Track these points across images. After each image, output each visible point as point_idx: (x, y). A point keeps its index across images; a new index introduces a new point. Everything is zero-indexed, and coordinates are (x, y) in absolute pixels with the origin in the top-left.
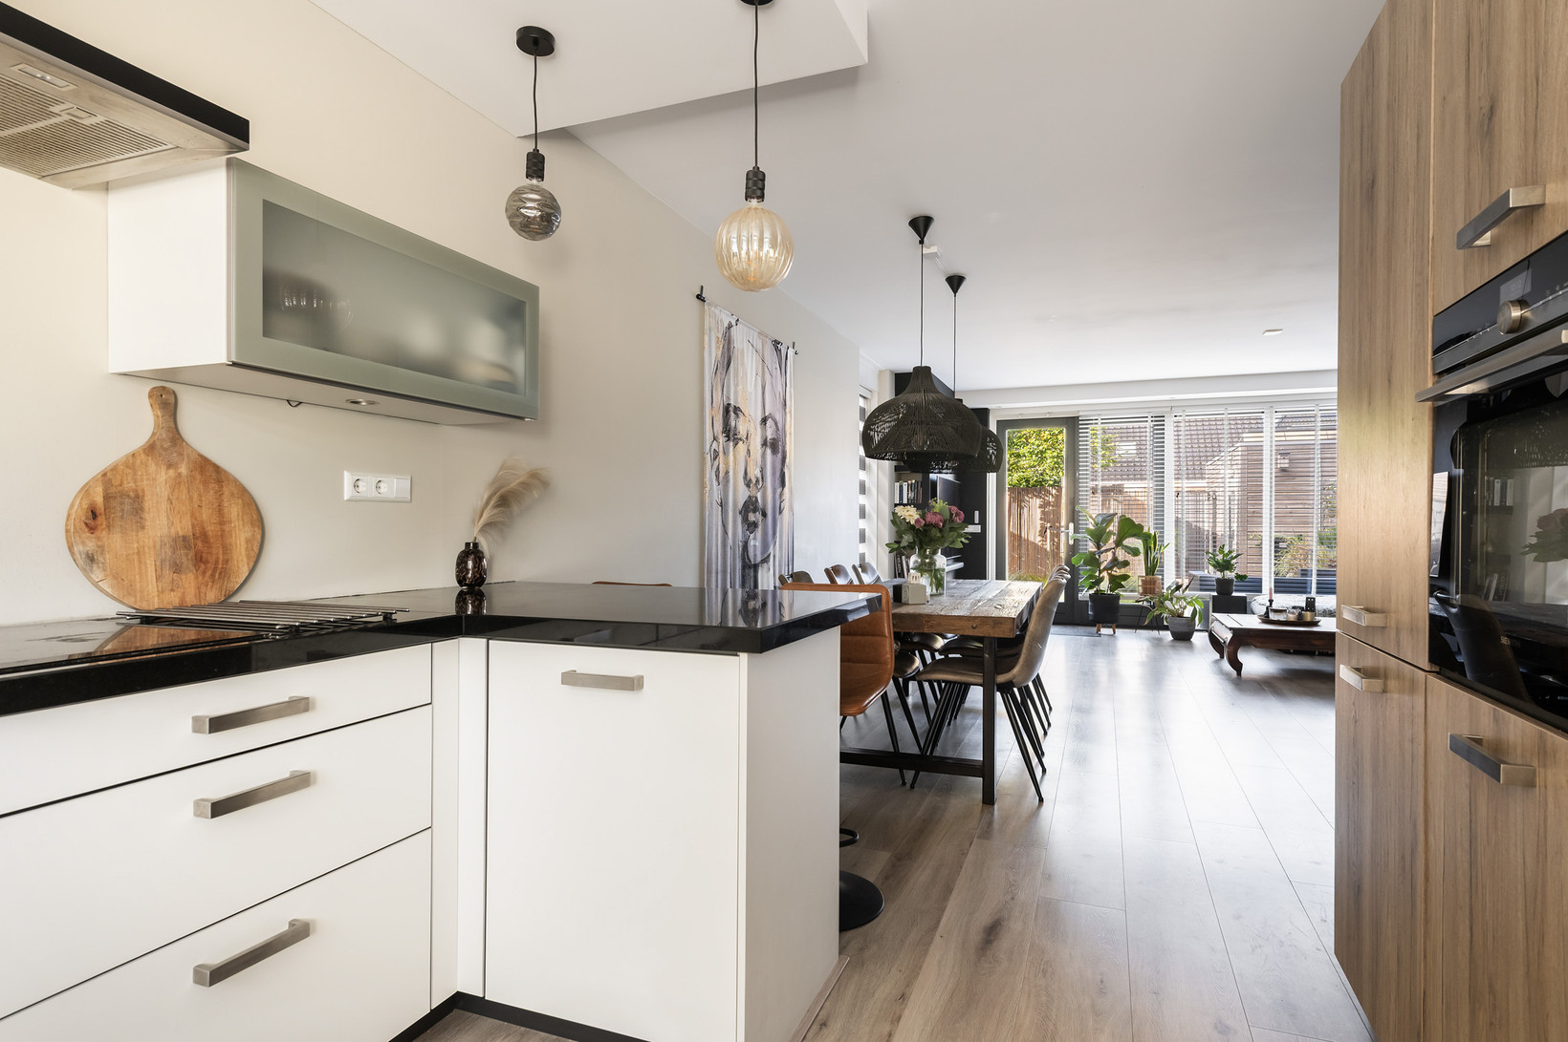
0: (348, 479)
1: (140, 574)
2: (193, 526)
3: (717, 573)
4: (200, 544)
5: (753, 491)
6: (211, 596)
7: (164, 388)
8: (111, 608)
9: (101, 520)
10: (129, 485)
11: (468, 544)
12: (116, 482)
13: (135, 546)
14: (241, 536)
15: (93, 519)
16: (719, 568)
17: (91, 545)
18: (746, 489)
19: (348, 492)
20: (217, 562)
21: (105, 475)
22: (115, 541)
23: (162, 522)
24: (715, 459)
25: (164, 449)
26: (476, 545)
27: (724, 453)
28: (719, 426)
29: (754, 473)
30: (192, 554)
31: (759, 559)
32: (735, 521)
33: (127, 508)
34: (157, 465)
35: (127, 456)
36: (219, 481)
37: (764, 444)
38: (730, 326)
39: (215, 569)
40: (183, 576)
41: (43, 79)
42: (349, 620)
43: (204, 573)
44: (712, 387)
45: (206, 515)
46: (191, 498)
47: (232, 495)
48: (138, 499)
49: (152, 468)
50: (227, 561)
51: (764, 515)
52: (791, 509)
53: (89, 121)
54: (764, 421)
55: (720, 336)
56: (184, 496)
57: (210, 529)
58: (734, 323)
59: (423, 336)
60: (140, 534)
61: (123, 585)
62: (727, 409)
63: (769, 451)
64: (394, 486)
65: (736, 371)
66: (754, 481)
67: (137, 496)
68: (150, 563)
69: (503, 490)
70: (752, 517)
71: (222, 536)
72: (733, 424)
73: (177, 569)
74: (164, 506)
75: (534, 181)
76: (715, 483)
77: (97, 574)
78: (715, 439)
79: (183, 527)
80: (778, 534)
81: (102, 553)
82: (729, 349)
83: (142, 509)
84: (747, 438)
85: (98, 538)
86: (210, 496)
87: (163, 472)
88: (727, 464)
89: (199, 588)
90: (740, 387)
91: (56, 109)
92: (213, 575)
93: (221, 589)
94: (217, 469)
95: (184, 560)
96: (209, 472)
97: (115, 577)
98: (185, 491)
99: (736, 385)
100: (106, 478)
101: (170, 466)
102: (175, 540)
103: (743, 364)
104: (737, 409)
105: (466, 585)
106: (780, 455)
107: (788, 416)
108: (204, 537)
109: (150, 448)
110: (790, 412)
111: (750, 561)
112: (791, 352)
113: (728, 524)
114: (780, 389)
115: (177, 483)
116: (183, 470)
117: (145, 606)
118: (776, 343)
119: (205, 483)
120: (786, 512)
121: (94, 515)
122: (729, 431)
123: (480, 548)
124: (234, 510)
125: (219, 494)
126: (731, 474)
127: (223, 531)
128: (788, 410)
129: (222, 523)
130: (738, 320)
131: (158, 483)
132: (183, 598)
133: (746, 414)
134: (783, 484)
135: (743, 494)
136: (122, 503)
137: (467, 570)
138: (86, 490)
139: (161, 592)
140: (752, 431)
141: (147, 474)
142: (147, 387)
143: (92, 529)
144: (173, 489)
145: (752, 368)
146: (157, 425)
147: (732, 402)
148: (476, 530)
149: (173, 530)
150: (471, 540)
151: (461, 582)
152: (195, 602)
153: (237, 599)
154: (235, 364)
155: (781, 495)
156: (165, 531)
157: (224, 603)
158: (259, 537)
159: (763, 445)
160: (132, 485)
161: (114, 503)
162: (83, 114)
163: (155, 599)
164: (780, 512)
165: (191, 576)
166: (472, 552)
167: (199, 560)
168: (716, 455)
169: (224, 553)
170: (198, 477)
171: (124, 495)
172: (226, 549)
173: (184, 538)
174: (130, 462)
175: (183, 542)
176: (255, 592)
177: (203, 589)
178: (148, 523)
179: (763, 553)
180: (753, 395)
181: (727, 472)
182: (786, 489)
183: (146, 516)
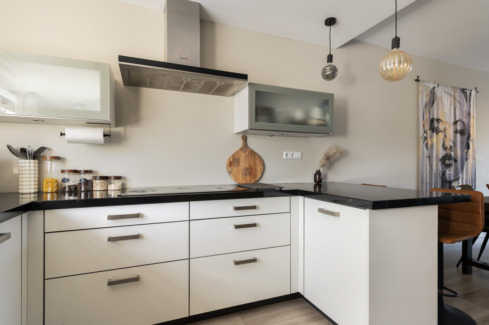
0: (285, 153)
1: (239, 176)
2: (249, 165)
3: (427, 184)
4: (250, 169)
5: (448, 152)
6: (253, 181)
7: (244, 135)
8: (234, 183)
9: (232, 164)
10: (237, 157)
11: (317, 171)
12: (235, 156)
13: (238, 170)
14: (259, 168)
15: (231, 164)
16: (428, 181)
17: (230, 170)
18: (444, 151)
19: (285, 157)
20: (254, 174)
21: (233, 155)
22: (234, 169)
23: (243, 165)
24: (425, 140)
25: (244, 149)
26: (319, 171)
27: (431, 137)
28: (427, 127)
29: (449, 144)
30: (249, 172)
31: (452, 178)
32: (437, 164)
33: (237, 162)
34: (242, 152)
35: (237, 151)
36: (255, 155)
37: (456, 132)
38: (434, 88)
39: (253, 175)
40: (247, 177)
41: (212, 79)
42: (273, 188)
43: (251, 176)
44: (424, 113)
45: (252, 163)
46: (249, 159)
47: (257, 158)
48: (239, 160)
49: (241, 153)
50: (256, 173)
51: (456, 161)
52: (474, 158)
53: (222, 84)
54: (455, 123)
55: (428, 93)
56: (247, 159)
57: (252, 166)
58: (436, 86)
59: (299, 115)
60: (239, 167)
61: (236, 179)
62: (432, 121)
63: (458, 135)
64: (297, 155)
65: (438, 106)
66: (449, 147)
67: (239, 159)
68: (241, 173)
69: (328, 155)
70: (447, 162)
71: (255, 168)
72: (436, 125)
73: (246, 175)
74: (244, 161)
75: (330, 63)
76: (425, 149)
77: (231, 176)
78: (425, 132)
79: (247, 166)
80: (465, 169)
81: (232, 171)
82: (433, 97)
83: (239, 162)
84: (444, 130)
85: (231, 168)
86: (253, 159)
87: (244, 154)
88: (432, 142)
89: (250, 179)
90: (440, 111)
91: (217, 83)
92: (253, 177)
93: (254, 180)
94: (254, 152)
95: (247, 173)
96: (253, 153)
97: (234, 176)
98: (248, 158)
99: (438, 110)
100: (233, 156)
101: (245, 152)
102: (245, 169)
103: (442, 102)
104: (438, 120)
105: (316, 182)
106: (466, 136)
107: (472, 120)
108: (251, 168)
109: (241, 149)
110: (473, 117)
111: (446, 180)
112: (473, 92)
113: (433, 165)
114: (466, 108)
115: (246, 156)
116: (247, 153)
117: (239, 183)
118: (463, 91)
119: (252, 156)
120: (470, 160)
121: (231, 163)
122: (433, 128)
123: (320, 172)
124: (258, 162)
125: (255, 158)
126: (435, 145)
127: (255, 167)
128: (471, 116)
129: (255, 165)
130: (439, 85)
131: (242, 156)
132: (247, 182)
133: (444, 120)
134: (468, 147)
135: (442, 153)
136: (236, 161)
137: (316, 178)
138: (230, 158)
139: (243, 180)
140: (447, 127)
141: (240, 154)
142: (241, 136)
143: (230, 166)
144: (245, 157)
145: (447, 102)
146: (243, 144)
147: (435, 117)
148: (319, 167)
149: (245, 167)
150: (318, 170)
151: (315, 181)
152: (249, 183)
153: (258, 183)
154: (250, 129)
155: (467, 153)
156: (244, 167)
157: (256, 183)
158: (263, 168)
159: (454, 133)
160: (238, 157)
161: (234, 161)
162: (221, 83)
163: (242, 181)
164: (467, 160)
165: (248, 177)
166: (318, 173)
167: (250, 173)
168: (426, 138)
169: (255, 172)
170: (250, 154)
171: (236, 159)
172: (256, 171)
173: (247, 168)
174: (237, 152)
175: (247, 169)
176: (263, 181)
177: (251, 180)
178: (240, 165)
179: (455, 176)
180: (448, 114)
181: (432, 145)
182: (471, 150)
183: (240, 163)
